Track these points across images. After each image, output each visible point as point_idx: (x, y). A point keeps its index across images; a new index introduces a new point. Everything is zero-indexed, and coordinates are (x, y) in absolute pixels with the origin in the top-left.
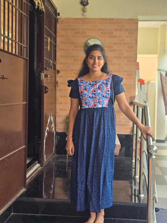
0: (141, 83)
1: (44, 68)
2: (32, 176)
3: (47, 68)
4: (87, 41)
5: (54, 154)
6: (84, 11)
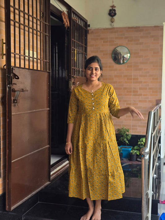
1: (72, 76)
4: (115, 48)
6: (112, 21)
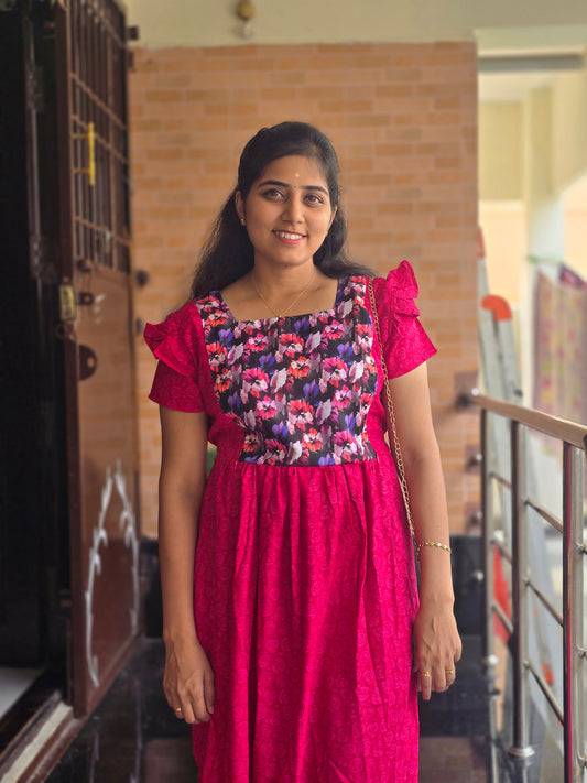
0: (494, 313)
1: (74, 264)
3: (89, 263)
5: (138, 636)
6: (246, 14)
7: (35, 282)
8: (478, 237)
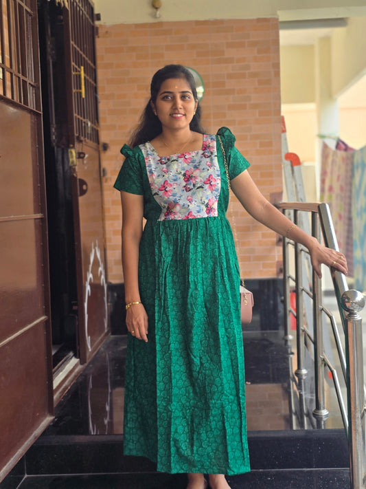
0: (291, 162)
2: (64, 385)
3: (82, 138)
6: (157, 6)
7: (54, 148)
8: (282, 121)
